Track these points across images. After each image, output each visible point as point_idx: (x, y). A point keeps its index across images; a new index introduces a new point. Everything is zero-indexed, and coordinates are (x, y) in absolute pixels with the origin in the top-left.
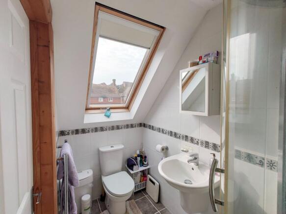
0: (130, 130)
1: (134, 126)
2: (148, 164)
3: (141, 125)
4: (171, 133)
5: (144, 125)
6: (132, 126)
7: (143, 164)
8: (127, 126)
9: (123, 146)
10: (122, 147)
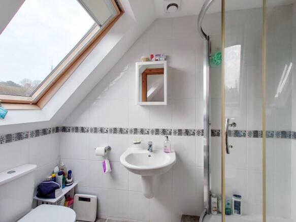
0: (42, 138)
1: (48, 131)
2: (73, 181)
3: (57, 130)
4: (115, 131)
5: (64, 129)
6: (45, 132)
7: (66, 183)
8: (37, 133)
9: (35, 166)
10: (33, 167)
